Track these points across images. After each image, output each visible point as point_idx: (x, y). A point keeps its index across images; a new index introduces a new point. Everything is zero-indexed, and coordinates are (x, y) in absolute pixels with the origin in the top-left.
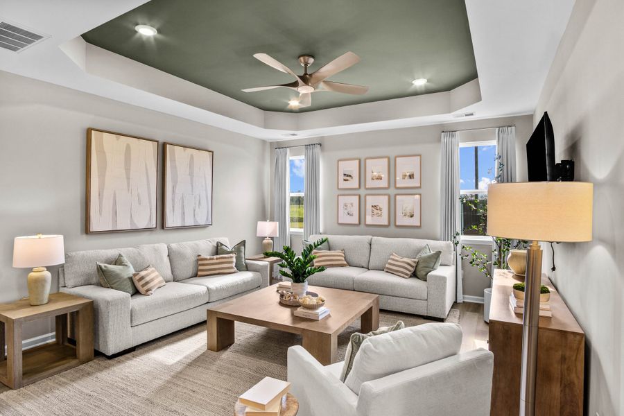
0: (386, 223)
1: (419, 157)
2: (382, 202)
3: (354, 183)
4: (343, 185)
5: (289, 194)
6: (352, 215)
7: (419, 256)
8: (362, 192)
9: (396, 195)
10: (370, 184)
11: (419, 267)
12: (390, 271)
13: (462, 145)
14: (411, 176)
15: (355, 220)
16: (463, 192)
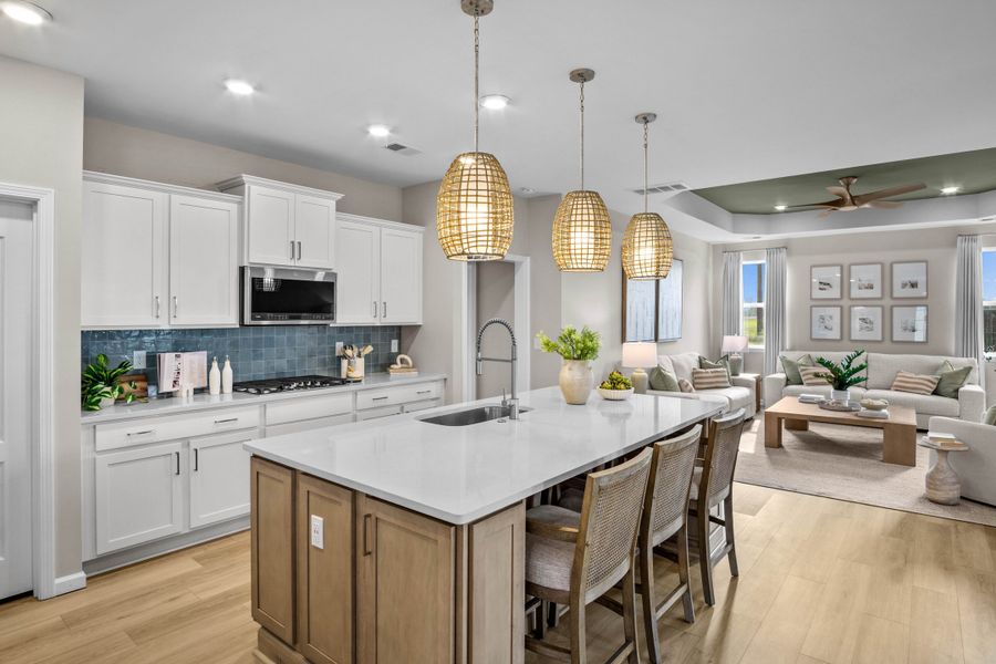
0: (880, 339)
1: (924, 264)
2: (875, 314)
3: (834, 293)
4: (818, 294)
5: (744, 305)
6: (831, 329)
7: (939, 372)
8: (846, 303)
9: (892, 307)
10: (855, 293)
11: (942, 384)
12: (899, 389)
13: (984, 250)
14: (914, 285)
15: (835, 334)
16: (985, 303)
